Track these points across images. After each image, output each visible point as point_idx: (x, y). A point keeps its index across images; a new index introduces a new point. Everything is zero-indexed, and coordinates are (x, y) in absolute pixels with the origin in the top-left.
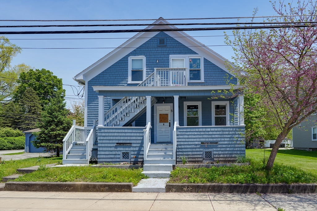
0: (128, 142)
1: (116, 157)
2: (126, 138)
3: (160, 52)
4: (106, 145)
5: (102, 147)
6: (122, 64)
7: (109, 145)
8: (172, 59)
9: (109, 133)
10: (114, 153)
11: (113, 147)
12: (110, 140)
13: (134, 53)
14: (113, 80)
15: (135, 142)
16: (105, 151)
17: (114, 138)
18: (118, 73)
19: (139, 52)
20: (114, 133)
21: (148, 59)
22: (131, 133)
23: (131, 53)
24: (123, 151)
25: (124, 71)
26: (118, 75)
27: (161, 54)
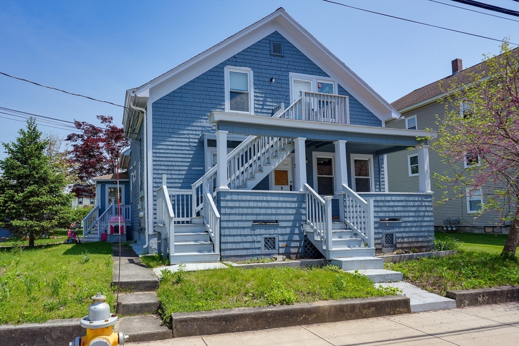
0: (273, 218)
1: (253, 247)
2: (269, 211)
3: (275, 65)
4: (236, 224)
5: (229, 228)
6: (214, 78)
7: (241, 224)
8: (293, 79)
9: (240, 201)
10: (250, 239)
11: (248, 228)
12: (242, 214)
13: (235, 61)
14: (199, 105)
15: (283, 218)
16: (234, 236)
17: (250, 211)
18: (207, 93)
19: (241, 60)
20: (249, 201)
21: (256, 74)
22: (277, 201)
23: (228, 60)
24: (266, 234)
25: (218, 90)
26: (208, 97)
27: (276, 69)
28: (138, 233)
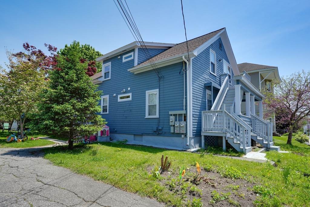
6: (207, 53)
8: (224, 62)
13: (212, 47)
14: (204, 65)
18: (206, 60)
21: (216, 56)
26: (206, 63)
27: (220, 55)
28: (133, 136)
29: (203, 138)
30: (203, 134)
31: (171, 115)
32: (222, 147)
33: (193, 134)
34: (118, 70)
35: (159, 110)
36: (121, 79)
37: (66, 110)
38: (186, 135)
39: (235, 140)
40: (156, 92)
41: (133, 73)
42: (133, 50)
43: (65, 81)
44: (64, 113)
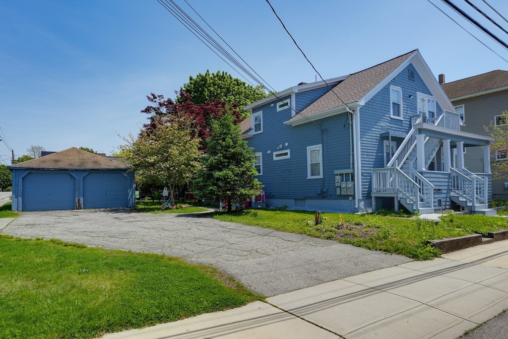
0: (440, 188)
2: (439, 184)
3: (411, 86)
6: (386, 93)
8: (418, 96)
9: (429, 177)
13: (394, 82)
14: (380, 111)
15: (444, 188)
18: (383, 103)
19: (397, 82)
20: (432, 178)
21: (403, 92)
22: (442, 178)
23: (391, 81)
24: (438, 197)
25: (387, 101)
26: (384, 106)
28: (294, 200)
29: (373, 199)
30: (373, 195)
31: (337, 175)
32: (394, 208)
33: (363, 195)
34: (272, 121)
35: (324, 169)
36: (275, 132)
37: (227, 176)
38: (354, 198)
39: (408, 200)
40: (319, 148)
41: (290, 126)
42: (289, 97)
43: (222, 147)
44: (225, 179)
